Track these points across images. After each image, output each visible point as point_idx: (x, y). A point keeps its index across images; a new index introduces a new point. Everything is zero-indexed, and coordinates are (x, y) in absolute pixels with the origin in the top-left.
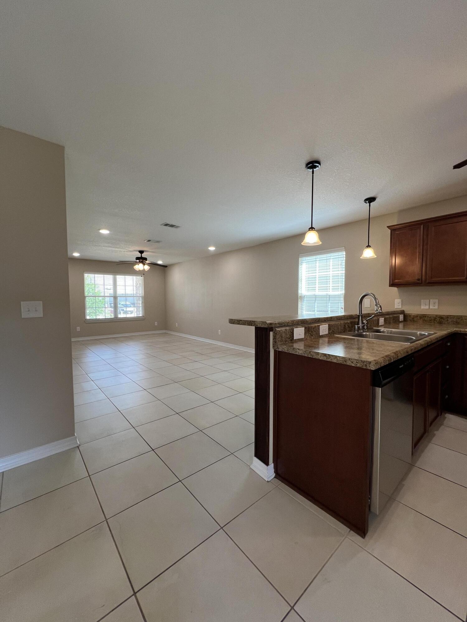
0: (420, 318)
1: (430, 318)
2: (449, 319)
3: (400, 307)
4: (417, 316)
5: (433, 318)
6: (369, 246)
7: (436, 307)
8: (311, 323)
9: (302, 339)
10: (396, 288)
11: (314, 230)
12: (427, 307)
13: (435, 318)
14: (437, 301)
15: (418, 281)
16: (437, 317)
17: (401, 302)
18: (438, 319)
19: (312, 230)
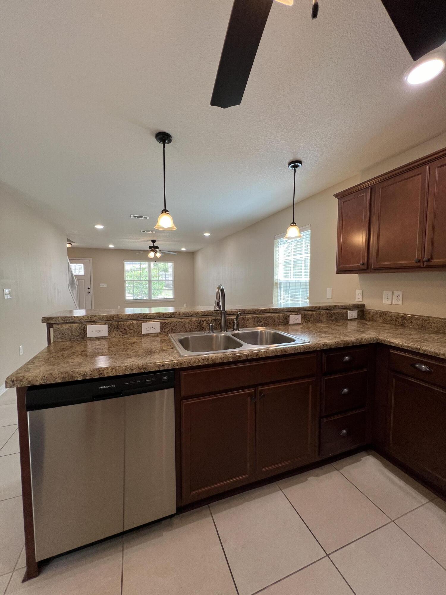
0: (380, 316)
1: (391, 317)
2: (413, 321)
3: (361, 300)
4: (377, 313)
5: (394, 317)
6: (293, 223)
7: (400, 303)
8: (127, 320)
9: (106, 337)
10: (357, 275)
11: (168, 213)
12: (389, 302)
13: (396, 317)
14: (400, 293)
15: (362, 266)
16: (399, 317)
17: (361, 293)
18: (400, 319)
19: (165, 213)
